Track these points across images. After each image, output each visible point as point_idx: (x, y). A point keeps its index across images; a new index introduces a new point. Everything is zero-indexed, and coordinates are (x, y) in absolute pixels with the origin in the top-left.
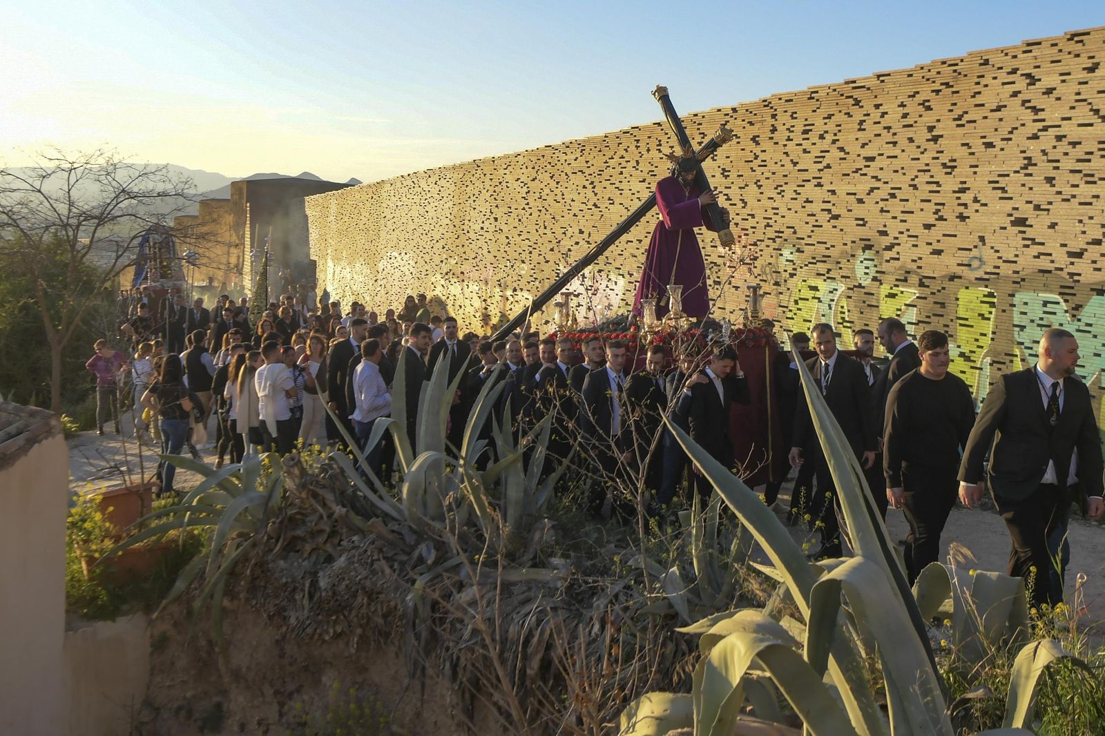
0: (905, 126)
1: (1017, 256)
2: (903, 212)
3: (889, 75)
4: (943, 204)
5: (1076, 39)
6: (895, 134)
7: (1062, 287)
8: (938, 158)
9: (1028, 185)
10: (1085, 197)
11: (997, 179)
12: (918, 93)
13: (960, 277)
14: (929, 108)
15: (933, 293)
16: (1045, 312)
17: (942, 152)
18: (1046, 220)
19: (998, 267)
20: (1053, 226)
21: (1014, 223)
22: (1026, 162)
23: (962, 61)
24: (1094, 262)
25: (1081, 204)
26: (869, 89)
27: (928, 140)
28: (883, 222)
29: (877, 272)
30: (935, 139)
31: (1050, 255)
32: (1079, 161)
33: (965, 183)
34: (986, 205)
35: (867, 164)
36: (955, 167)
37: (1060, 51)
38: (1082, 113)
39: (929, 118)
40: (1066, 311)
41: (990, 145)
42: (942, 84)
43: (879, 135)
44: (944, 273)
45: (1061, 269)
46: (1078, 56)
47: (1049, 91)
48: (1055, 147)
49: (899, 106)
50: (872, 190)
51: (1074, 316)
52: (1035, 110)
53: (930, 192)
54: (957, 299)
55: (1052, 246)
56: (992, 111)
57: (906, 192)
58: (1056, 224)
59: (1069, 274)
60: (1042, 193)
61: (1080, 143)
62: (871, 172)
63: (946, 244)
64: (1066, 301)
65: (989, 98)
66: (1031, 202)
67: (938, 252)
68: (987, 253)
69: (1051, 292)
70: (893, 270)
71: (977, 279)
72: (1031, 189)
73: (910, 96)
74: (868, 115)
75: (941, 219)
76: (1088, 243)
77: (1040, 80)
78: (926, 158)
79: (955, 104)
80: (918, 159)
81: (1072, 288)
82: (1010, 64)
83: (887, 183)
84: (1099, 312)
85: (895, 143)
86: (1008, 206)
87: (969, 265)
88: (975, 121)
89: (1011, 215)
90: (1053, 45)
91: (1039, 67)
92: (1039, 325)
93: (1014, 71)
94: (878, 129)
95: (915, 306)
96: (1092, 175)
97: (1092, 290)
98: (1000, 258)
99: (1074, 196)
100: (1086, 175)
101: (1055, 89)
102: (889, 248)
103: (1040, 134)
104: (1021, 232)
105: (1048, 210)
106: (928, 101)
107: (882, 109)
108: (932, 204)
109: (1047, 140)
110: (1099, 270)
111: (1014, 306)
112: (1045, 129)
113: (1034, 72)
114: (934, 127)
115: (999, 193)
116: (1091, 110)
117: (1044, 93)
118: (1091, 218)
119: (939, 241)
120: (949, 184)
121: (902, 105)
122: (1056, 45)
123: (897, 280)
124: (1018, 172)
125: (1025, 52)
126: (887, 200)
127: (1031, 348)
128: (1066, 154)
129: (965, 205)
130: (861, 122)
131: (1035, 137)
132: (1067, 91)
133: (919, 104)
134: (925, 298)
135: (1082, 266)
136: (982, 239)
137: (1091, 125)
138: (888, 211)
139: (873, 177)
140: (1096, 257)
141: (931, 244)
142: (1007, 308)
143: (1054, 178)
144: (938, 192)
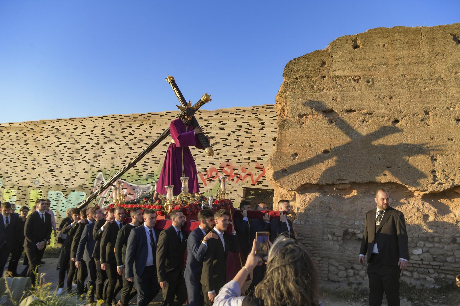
0: (17, 140)
1: (50, 180)
2: (14, 166)
3: (13, 124)
4: (28, 164)
5: (72, 120)
6: (13, 142)
7: (63, 189)
8: (27, 150)
9: (54, 160)
10: (71, 164)
11: (45, 158)
12: (22, 130)
13: (31, 187)
14: (25, 135)
15: (22, 192)
16: (57, 197)
17: (28, 149)
18: (59, 170)
19: (44, 184)
20: (61, 172)
21: (49, 171)
22: (55, 153)
23: (37, 122)
24: (72, 182)
25: (70, 166)
26: (6, 127)
27: (24, 145)
28: (7, 169)
29: (4, 185)
30: (27, 144)
31: (60, 180)
32: (70, 154)
33: (35, 158)
34: (41, 165)
35: (3, 150)
36: (32, 153)
37: (67, 123)
38: (72, 141)
39: (25, 138)
40: (64, 196)
41: (44, 148)
42: (31, 128)
43: (8, 142)
44: (26, 185)
45: (63, 184)
46: (72, 125)
47: (63, 134)
48: (63, 149)
49: (16, 133)
50: (4, 159)
51: (66, 198)
52: (58, 138)
53: (24, 160)
54: (30, 193)
55: (60, 178)
56: (46, 138)
57: (15, 160)
58: (62, 171)
59: (65, 186)
60: (59, 162)
61: (70, 149)
62: (4, 153)
63: (27, 176)
64: (64, 193)
65: (45, 134)
66: (55, 165)
67: (25, 179)
68: (40, 179)
69: (59, 191)
70: (9, 184)
71: (37, 187)
72: (55, 161)
73: (20, 131)
74: (5, 135)
75: (27, 169)
76: (71, 177)
77: (60, 130)
78: (23, 150)
79: (34, 135)
80: (20, 150)
81: (66, 190)
82: (52, 125)
83: (9, 157)
84: (73, 196)
85: (13, 145)
86: (48, 166)
87: (35, 183)
88: (40, 140)
89: (49, 168)
90: (65, 121)
91: (60, 126)
92: (55, 201)
93: (53, 127)
94: (8, 140)
95: (16, 196)
96: (73, 158)
97: (71, 190)
98: (44, 181)
99: (68, 164)
100: (72, 158)
101: (65, 133)
102: (8, 177)
103: (59, 145)
104: (51, 173)
105: (60, 167)
106: (25, 133)
107: (10, 134)
108: (24, 164)
109: (61, 147)
110: (74, 184)
111: (48, 195)
112: (61, 144)
113: (59, 128)
114: (27, 141)
115: (46, 162)
116: (75, 140)
117: (61, 134)
118: (72, 170)
119: (25, 176)
120: (30, 158)
121: (17, 133)
122: (66, 121)
123: (10, 187)
124: (52, 156)
125: (57, 122)
126: (9, 162)
127: (52, 207)
128: (66, 152)
129: (35, 165)
130: (2, 137)
131: (58, 146)
132: (68, 134)
133: (23, 134)
134: (19, 193)
135: (69, 184)
136: (39, 175)
137: (74, 144)
138: (9, 166)
139: (5, 155)
140: (73, 181)
141: (22, 176)
142: (46, 196)
143: (62, 158)
144: (26, 160)
